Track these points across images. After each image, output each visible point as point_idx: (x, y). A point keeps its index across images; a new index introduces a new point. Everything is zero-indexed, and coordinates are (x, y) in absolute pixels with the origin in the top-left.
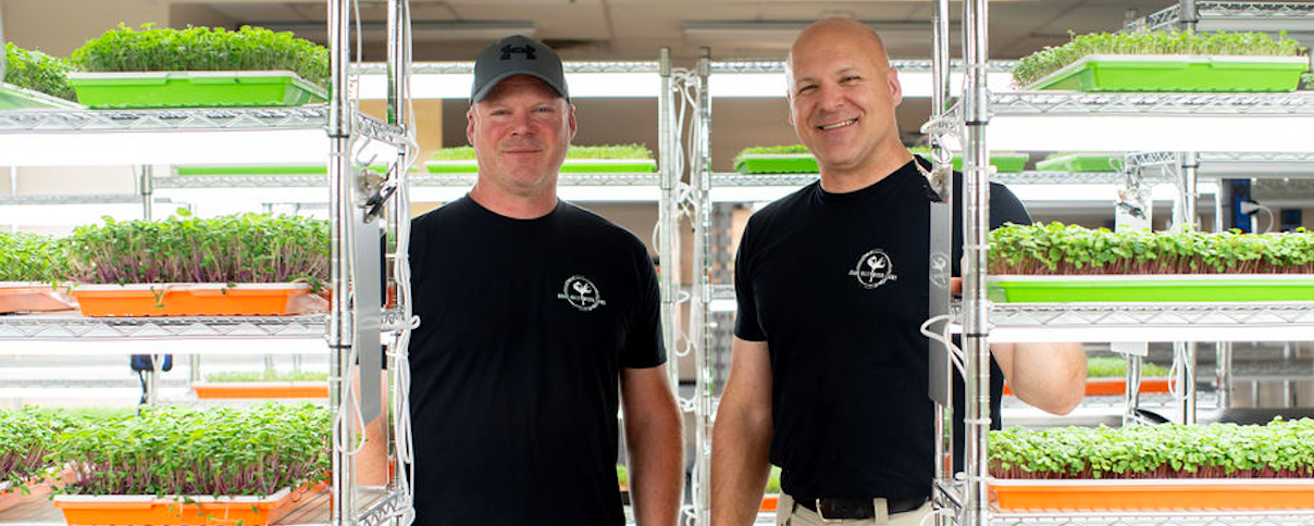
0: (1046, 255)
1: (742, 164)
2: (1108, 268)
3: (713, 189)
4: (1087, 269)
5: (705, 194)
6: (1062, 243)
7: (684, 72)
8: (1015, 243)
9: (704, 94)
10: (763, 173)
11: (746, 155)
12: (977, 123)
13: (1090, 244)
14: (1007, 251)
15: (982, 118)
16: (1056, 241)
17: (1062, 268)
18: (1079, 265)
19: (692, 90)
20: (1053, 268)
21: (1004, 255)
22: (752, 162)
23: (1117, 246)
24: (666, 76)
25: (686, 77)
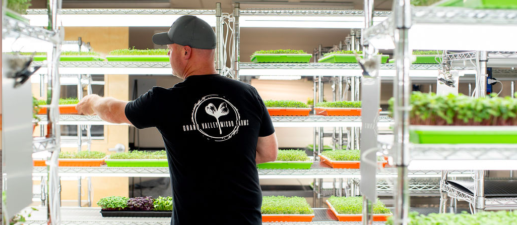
0: (445, 113)
1: (255, 58)
2: (484, 123)
3: (240, 70)
4: (471, 123)
5: (237, 72)
6: (456, 106)
7: (228, 15)
8: (425, 105)
9: (237, 25)
10: (264, 62)
11: (256, 54)
12: (404, 28)
13: (473, 106)
14: (420, 110)
15: (407, 25)
16: (452, 105)
17: (456, 121)
18: (466, 120)
19: (231, 23)
20: (449, 121)
21: (418, 113)
22: (259, 57)
23: (490, 108)
24: (219, 16)
25: (228, 17)
